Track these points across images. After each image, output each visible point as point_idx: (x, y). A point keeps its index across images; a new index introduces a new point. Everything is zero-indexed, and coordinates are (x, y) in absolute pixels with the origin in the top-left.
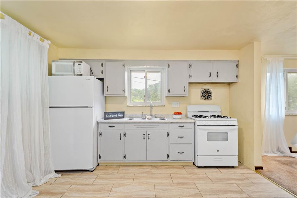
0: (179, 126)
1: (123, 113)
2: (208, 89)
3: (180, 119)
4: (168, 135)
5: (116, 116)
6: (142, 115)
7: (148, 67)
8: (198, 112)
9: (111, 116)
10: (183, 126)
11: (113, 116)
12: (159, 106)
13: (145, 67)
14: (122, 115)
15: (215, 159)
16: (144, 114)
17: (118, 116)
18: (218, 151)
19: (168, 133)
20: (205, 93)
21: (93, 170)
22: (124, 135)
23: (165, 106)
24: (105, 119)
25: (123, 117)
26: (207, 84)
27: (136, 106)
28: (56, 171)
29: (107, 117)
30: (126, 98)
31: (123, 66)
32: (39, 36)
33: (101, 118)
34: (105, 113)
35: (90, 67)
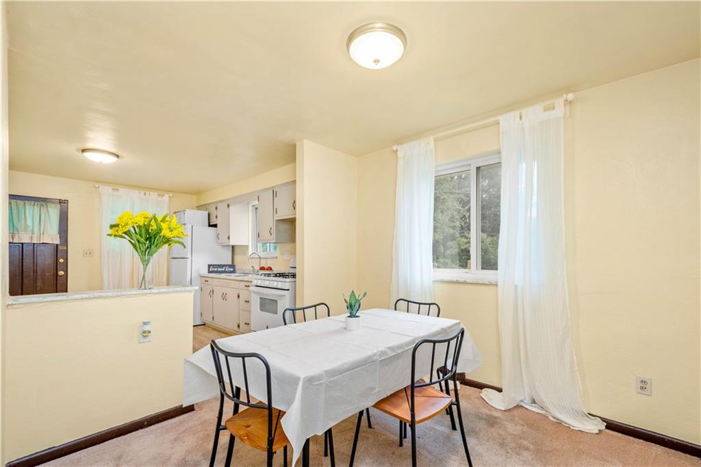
0: (246, 286)
1: (233, 266)
4: (239, 297)
5: (223, 270)
9: (216, 269)
10: (249, 286)
11: (220, 269)
12: (271, 258)
14: (232, 269)
17: (227, 270)
22: (213, 292)
24: (209, 272)
25: (234, 272)
29: (211, 270)
30: (247, 246)
31: (228, 206)
32: (156, 194)
33: (205, 271)
34: (209, 266)
35: (207, 212)
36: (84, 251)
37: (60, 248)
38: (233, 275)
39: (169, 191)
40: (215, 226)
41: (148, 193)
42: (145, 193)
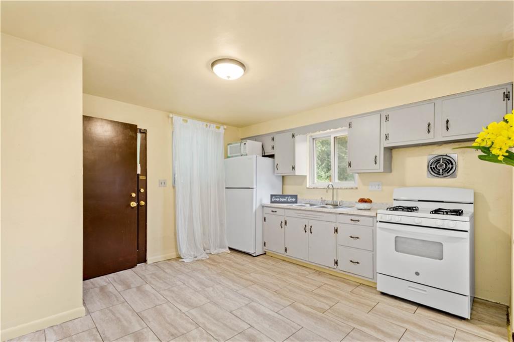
0: (352, 220)
1: (296, 197)
2: (446, 156)
3: (369, 210)
4: (336, 231)
5: (285, 200)
6: (322, 200)
7: (332, 130)
8: (419, 201)
9: (278, 199)
10: (358, 221)
11: (282, 200)
12: (347, 188)
13: (328, 131)
14: (294, 200)
15: (409, 287)
16: (323, 199)
17: (289, 200)
18: (417, 274)
19: (336, 228)
20: (438, 163)
21: (254, 255)
22: (286, 223)
23: (357, 188)
24: (272, 202)
25: (296, 202)
26: (444, 145)
27: (317, 188)
28: (230, 249)
29: (273, 200)
30: (305, 177)
31: (293, 136)
32: (215, 125)
33: (267, 201)
34: (272, 196)
35: (261, 143)
36: (159, 180)
37: (141, 177)
38: (294, 205)
39: (223, 124)
40: (272, 156)
41: (209, 124)
42: (207, 125)
